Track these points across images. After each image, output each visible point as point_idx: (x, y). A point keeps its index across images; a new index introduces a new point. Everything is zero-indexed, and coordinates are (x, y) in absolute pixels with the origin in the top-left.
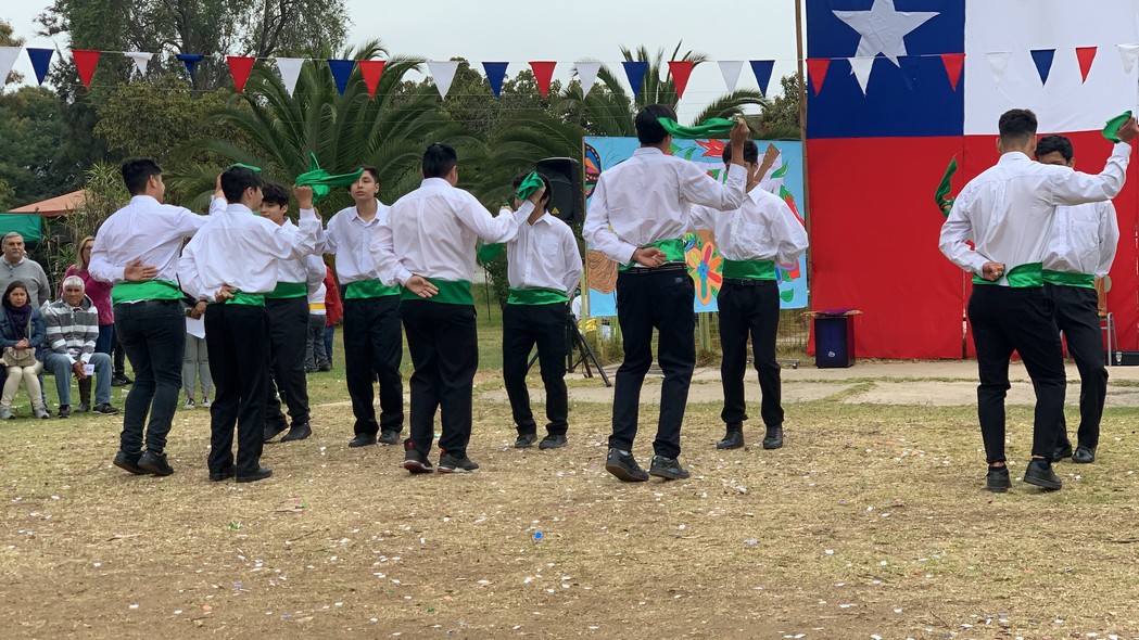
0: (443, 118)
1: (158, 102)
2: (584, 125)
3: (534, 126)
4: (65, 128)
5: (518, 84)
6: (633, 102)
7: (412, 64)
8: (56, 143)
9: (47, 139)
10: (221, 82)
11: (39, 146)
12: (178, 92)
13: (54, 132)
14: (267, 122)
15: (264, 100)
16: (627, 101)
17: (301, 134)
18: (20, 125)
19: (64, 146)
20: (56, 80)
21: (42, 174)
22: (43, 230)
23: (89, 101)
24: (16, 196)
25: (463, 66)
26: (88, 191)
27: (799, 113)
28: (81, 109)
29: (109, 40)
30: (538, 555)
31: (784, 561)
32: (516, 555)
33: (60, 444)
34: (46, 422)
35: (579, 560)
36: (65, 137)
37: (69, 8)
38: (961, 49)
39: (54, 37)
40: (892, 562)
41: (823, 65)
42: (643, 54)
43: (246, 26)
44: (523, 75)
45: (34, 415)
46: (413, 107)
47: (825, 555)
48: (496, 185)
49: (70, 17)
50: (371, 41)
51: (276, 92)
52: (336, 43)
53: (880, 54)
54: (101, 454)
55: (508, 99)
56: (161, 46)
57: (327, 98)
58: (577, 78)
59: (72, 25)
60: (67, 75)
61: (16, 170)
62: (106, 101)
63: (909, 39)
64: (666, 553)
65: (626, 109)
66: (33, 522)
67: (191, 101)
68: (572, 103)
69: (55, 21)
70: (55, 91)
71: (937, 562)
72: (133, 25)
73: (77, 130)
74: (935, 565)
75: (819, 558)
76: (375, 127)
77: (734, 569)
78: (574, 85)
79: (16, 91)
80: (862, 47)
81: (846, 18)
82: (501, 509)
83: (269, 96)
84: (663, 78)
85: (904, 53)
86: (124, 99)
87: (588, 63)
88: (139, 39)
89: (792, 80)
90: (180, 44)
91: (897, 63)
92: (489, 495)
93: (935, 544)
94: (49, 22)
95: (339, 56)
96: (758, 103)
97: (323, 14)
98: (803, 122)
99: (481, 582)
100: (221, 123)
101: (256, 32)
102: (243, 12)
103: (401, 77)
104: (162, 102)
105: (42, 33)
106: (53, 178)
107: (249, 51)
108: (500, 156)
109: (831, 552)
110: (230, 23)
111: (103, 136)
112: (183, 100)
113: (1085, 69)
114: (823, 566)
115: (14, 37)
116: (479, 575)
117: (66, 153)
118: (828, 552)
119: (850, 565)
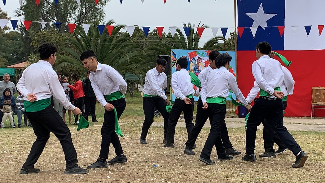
0: (131, 43)
1: (49, 36)
2: (172, 45)
3: (158, 46)
4: (22, 43)
5: (153, 33)
6: (186, 39)
7: (122, 27)
8: (20, 48)
9: (17, 46)
10: (67, 31)
11: (15, 48)
12: (55, 34)
13: (19, 44)
14: (80, 43)
15: (79, 37)
16: (184, 39)
17: (90, 47)
18: (9, 42)
19: (22, 49)
20: (20, 29)
21: (15, 56)
22: (15, 73)
23: (29, 36)
24: (8, 63)
25: (137, 28)
26: (28, 62)
27: (235, 43)
28: (27, 38)
29: (35, 18)
30: (155, 172)
31: (228, 176)
32: (149, 172)
33: (18, 136)
34: (14, 129)
35: (167, 174)
36: (23, 46)
37: (24, 9)
38: (284, 25)
39: (20, 17)
40: (260, 177)
41: (243, 29)
42: (190, 25)
43: (75, 15)
44: (155, 31)
45: (11, 127)
46: (123, 39)
47: (240, 175)
48: (146, 62)
49: (24, 11)
50: (110, 20)
51: (83, 34)
52: (101, 20)
53: (260, 26)
54: (30, 138)
55: (150, 37)
56: (51, 20)
57: (97, 36)
58: (170, 32)
59: (25, 14)
60: (23, 28)
61: (8, 55)
62: (34, 36)
63: (268, 22)
64: (193, 173)
65: (184, 41)
66: (9, 158)
67: (59, 36)
68: (169, 39)
69: (20, 12)
70: (20, 33)
71: (274, 178)
72: (43, 14)
73: (26, 44)
74: (273, 179)
75: (238, 175)
76: (111, 45)
77: (213, 178)
78: (170, 34)
79: (9, 32)
80: (254, 24)
81: (249, 15)
82: (145, 158)
83: (81, 35)
84: (195, 32)
85: (266, 26)
86: (39, 35)
87: (174, 27)
88: (44, 18)
89: (233, 33)
90: (56, 20)
91: (264, 29)
92: (141, 153)
93: (273, 172)
94: (18, 13)
95: (101, 24)
96: (223, 40)
97: (97, 12)
98: (236, 46)
99: (138, 180)
100: (67, 43)
101: (78, 17)
102: (74, 11)
103: (119, 30)
104: (50, 36)
105: (16, 16)
106: (19, 58)
107: (76, 22)
108: (148, 54)
109: (242, 174)
110: (70, 14)
111: (33, 46)
112: (56, 36)
113: (320, 32)
114: (240, 178)
115: (8, 17)
116: (137, 178)
117: (22, 50)
118: (241, 174)
119: (248, 178)
